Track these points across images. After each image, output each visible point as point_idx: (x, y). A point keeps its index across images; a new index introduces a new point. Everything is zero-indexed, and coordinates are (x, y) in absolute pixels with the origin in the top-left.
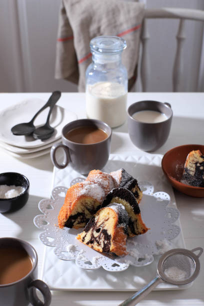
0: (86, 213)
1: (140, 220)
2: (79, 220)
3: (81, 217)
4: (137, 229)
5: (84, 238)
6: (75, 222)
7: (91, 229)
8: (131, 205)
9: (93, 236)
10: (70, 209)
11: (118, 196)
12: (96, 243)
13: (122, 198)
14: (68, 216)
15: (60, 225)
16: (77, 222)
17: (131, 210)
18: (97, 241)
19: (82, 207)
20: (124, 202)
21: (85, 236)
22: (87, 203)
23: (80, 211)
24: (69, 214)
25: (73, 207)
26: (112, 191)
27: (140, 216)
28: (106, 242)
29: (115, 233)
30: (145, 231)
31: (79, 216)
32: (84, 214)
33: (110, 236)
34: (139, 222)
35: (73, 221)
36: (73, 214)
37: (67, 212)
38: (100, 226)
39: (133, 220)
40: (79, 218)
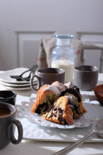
0: (49, 104)
1: (82, 105)
2: (44, 109)
3: (46, 106)
4: (80, 110)
5: (47, 116)
6: (42, 109)
7: (52, 110)
8: (76, 97)
9: (52, 113)
10: (39, 100)
11: (68, 92)
12: (54, 116)
13: (70, 94)
14: (38, 104)
15: (33, 111)
16: (43, 110)
17: (76, 100)
18: (54, 115)
19: (47, 99)
20: (72, 95)
21: (48, 115)
22: (49, 96)
23: (45, 102)
24: (38, 103)
25: (41, 98)
26: (64, 90)
27: (81, 103)
28: (60, 114)
29: (66, 108)
30: (84, 111)
31: (45, 106)
32: (48, 104)
33: (63, 110)
34: (80, 106)
35: (41, 109)
36: (41, 104)
38: (57, 107)
39: (77, 105)
40: (44, 107)
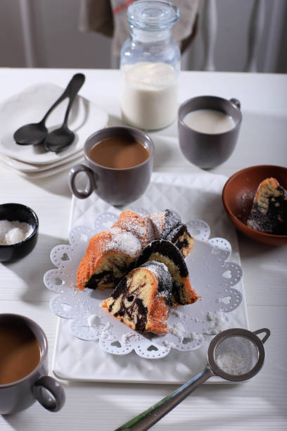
0: (114, 271)
1: (188, 286)
2: (105, 279)
3: (109, 276)
4: (184, 297)
5: (111, 306)
6: (99, 282)
7: (121, 296)
8: (176, 264)
9: (123, 305)
10: (93, 266)
11: (159, 252)
12: (127, 317)
13: (164, 255)
14: (90, 276)
15: (80, 285)
16: (102, 282)
17: (176, 271)
18: (128, 313)
19: (110, 265)
20: (167, 260)
21: (113, 304)
22: (116, 260)
23: (106, 268)
24: (91, 272)
25: (97, 265)
26: (150, 244)
27: (187, 280)
28: (140, 317)
29: (152, 306)
30: (193, 300)
31: (105, 275)
32: (113, 272)
33: (147, 308)
34: (185, 287)
35: (97, 280)
36: (97, 272)
37: (89, 269)
38: (133, 293)
39: (178, 284)
40: (105, 277)
